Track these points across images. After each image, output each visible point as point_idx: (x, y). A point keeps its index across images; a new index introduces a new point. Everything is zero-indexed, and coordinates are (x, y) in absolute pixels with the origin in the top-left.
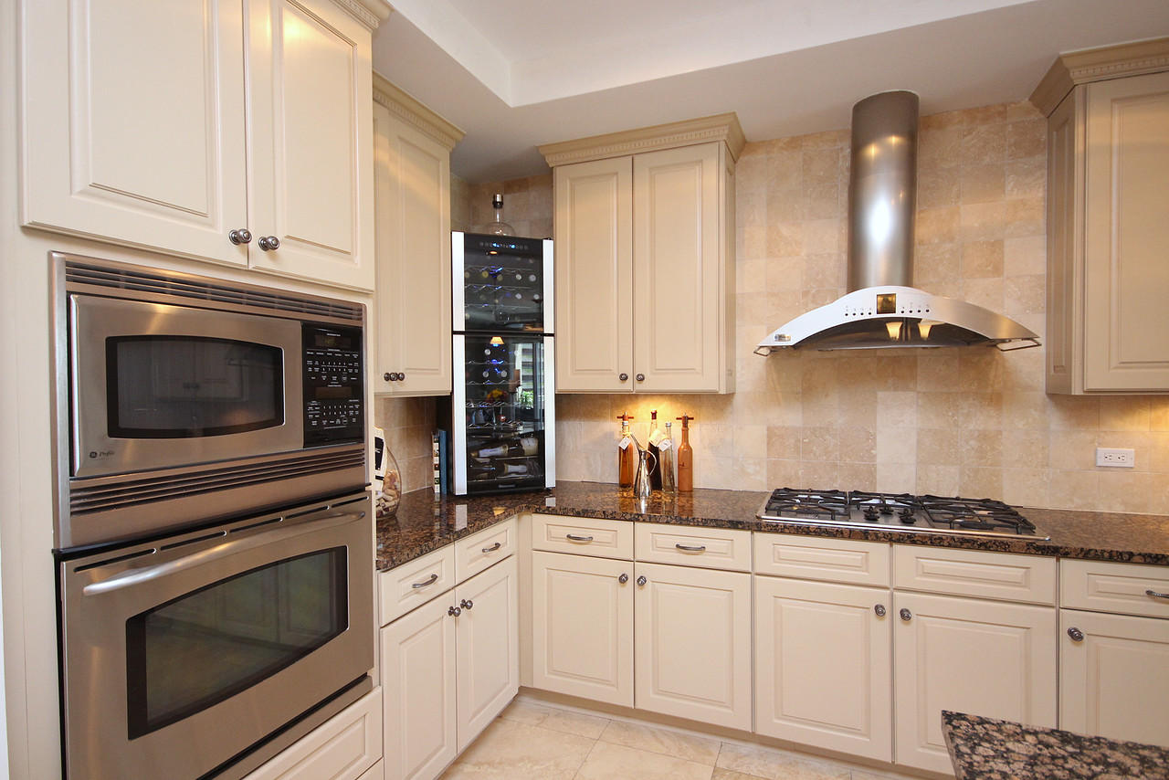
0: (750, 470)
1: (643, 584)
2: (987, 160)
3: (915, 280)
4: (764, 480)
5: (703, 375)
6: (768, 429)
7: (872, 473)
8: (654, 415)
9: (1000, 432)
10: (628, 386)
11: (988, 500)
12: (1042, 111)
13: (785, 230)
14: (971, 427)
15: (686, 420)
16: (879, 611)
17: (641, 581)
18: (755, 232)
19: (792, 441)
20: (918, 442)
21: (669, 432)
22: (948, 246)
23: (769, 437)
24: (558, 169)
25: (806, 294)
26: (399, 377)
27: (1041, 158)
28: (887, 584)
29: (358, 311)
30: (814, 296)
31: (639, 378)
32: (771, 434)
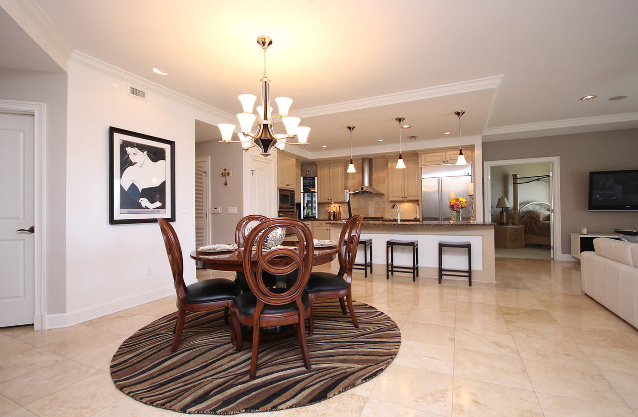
5: (341, 199)
7: (368, 214)
8: (334, 206)
10: (329, 201)
13: (355, 175)
14: (382, 206)
18: (351, 176)
19: (357, 210)
20: (375, 209)
21: (337, 209)
24: (318, 165)
25: (358, 186)
29: (294, 191)
31: (331, 200)
32: (353, 209)
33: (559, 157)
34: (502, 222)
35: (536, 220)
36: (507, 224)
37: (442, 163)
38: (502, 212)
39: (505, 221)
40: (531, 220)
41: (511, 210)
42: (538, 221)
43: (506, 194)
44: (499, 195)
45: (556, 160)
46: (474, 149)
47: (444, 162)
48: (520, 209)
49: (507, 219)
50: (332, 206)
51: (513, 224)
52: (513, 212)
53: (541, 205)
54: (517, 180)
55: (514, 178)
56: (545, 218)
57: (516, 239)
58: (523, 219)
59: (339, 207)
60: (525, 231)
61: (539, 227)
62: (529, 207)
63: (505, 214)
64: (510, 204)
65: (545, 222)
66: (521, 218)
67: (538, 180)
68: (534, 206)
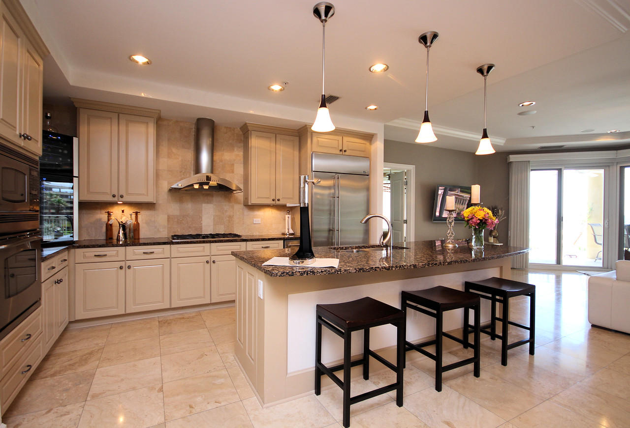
0: (161, 230)
1: (130, 268)
2: (230, 142)
3: (214, 172)
4: (166, 233)
5: (148, 196)
6: (168, 216)
7: (201, 228)
8: (123, 211)
9: (233, 216)
10: (115, 199)
11: (231, 234)
12: (242, 132)
13: (174, 150)
14: (227, 214)
15: (137, 213)
16: (207, 262)
17: (129, 267)
18: (164, 149)
19: (176, 220)
20: (214, 219)
21: (131, 217)
22: (221, 163)
23: (168, 219)
24: (81, 109)
25: (181, 172)
27: (242, 144)
28: (209, 255)
30: (184, 173)
31: (122, 196)
32: (169, 218)
33: (415, 166)
37: (338, 152)
47: (341, 151)
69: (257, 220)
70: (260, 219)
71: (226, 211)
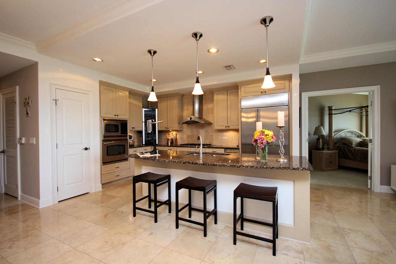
5: (175, 127)
18: (186, 107)
19: (190, 137)
22: (207, 110)
26: (134, 128)
29: (126, 121)
31: (168, 128)
32: (188, 136)
33: (379, 86)
34: (319, 147)
35: (349, 146)
36: (323, 149)
37: (260, 94)
38: (318, 139)
39: (321, 147)
40: (344, 146)
41: (327, 137)
42: (350, 147)
43: (322, 123)
44: (316, 124)
45: (376, 89)
46: (291, 79)
47: (262, 92)
48: (334, 136)
49: (323, 145)
50: (171, 133)
51: (328, 149)
52: (328, 138)
53: (352, 132)
54: (332, 112)
55: (329, 110)
56: (357, 144)
57: (331, 162)
58: (337, 145)
59: (176, 134)
60: (339, 155)
61: (352, 152)
62: (342, 134)
63: (321, 140)
64: (325, 132)
65: (357, 148)
66: (335, 144)
67: (350, 111)
68: (346, 133)
69: (225, 138)
70: (226, 137)
71: (210, 133)
